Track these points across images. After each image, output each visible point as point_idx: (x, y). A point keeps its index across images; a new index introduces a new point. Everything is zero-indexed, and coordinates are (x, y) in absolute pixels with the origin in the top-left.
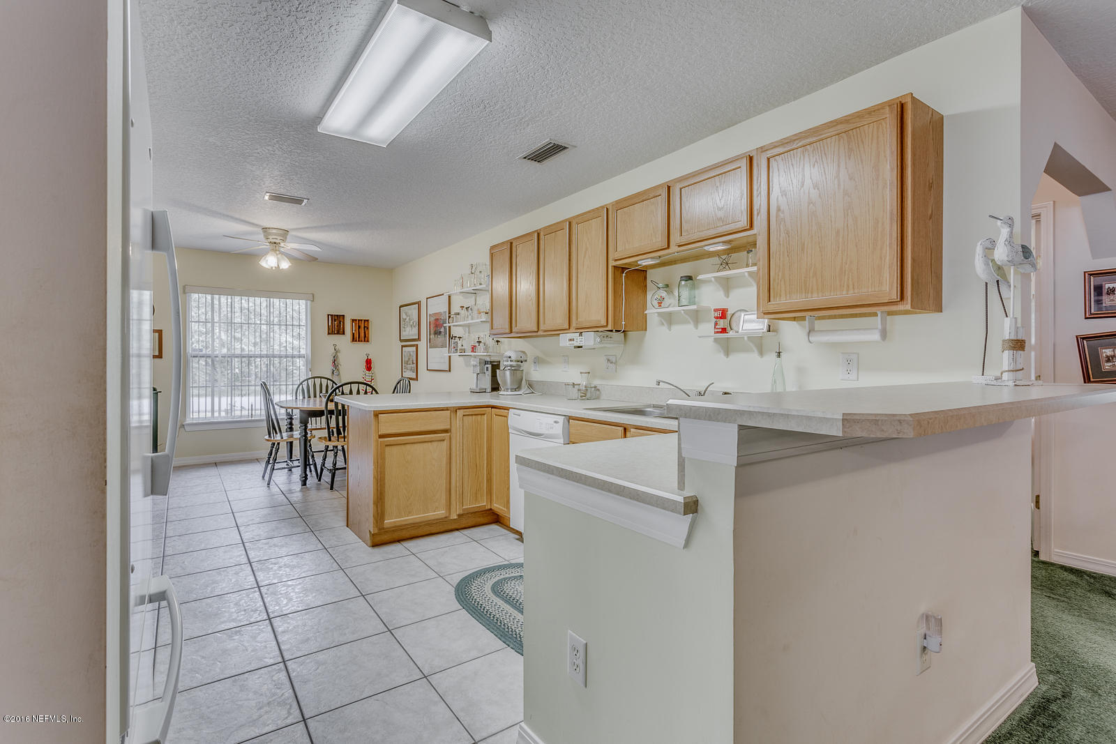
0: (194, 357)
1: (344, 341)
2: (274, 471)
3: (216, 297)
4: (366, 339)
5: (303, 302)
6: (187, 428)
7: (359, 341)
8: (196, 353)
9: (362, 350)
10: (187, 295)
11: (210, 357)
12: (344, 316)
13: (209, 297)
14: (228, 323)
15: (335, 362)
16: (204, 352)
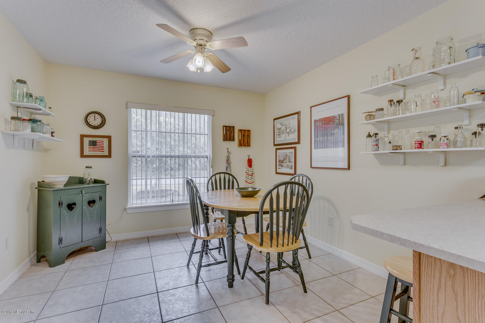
0: (133, 157)
1: (233, 145)
2: (202, 268)
3: (149, 111)
4: (248, 145)
5: (206, 116)
6: (129, 211)
7: (244, 146)
8: (135, 154)
9: (245, 152)
10: (129, 109)
11: (144, 157)
12: (234, 127)
13: (144, 111)
14: (157, 132)
15: (228, 161)
16: (140, 153)
